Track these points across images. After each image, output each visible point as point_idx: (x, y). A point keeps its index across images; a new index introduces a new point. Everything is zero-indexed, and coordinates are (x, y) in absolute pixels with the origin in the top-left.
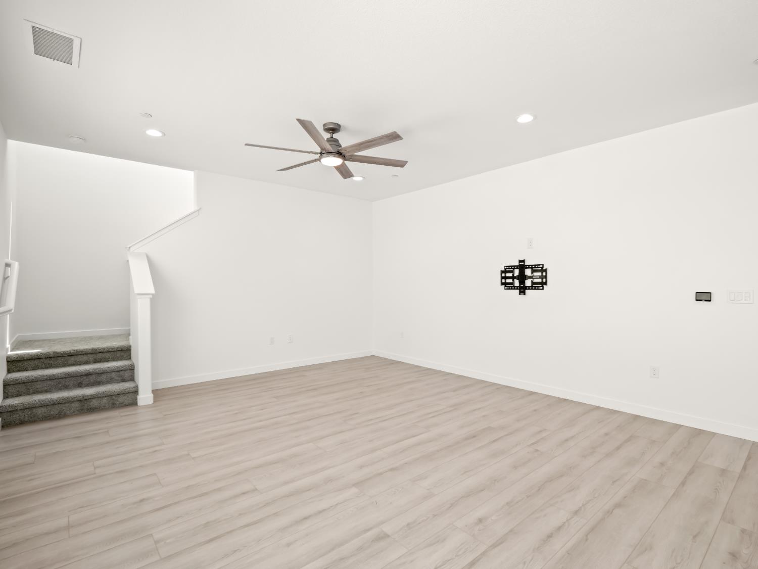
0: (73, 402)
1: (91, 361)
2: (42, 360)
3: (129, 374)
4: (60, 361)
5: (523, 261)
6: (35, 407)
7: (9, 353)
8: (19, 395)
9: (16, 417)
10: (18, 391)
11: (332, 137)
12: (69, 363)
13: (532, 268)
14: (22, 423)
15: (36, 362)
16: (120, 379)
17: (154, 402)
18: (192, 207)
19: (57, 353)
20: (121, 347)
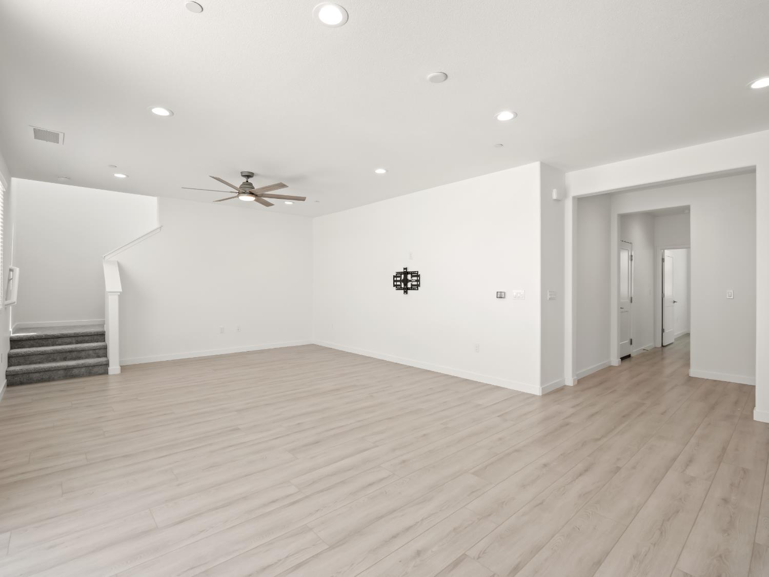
0: (59, 370)
1: (74, 342)
2: (36, 341)
3: (103, 352)
4: (50, 341)
5: (406, 269)
6: (32, 373)
7: (12, 335)
8: (19, 364)
9: (17, 379)
10: (19, 362)
11: (247, 181)
12: (57, 343)
13: (411, 274)
14: (22, 383)
15: (32, 342)
16: (96, 355)
17: (121, 372)
18: (155, 225)
19: (49, 336)
20: (97, 332)
